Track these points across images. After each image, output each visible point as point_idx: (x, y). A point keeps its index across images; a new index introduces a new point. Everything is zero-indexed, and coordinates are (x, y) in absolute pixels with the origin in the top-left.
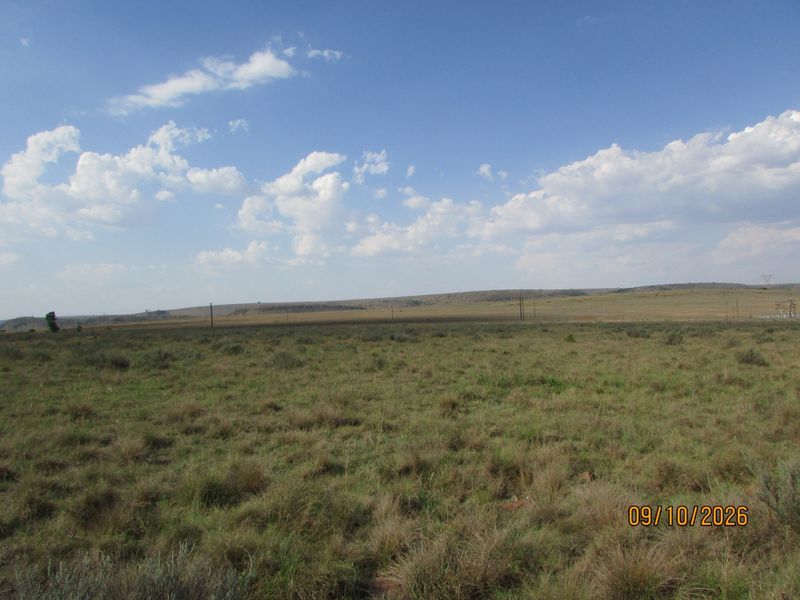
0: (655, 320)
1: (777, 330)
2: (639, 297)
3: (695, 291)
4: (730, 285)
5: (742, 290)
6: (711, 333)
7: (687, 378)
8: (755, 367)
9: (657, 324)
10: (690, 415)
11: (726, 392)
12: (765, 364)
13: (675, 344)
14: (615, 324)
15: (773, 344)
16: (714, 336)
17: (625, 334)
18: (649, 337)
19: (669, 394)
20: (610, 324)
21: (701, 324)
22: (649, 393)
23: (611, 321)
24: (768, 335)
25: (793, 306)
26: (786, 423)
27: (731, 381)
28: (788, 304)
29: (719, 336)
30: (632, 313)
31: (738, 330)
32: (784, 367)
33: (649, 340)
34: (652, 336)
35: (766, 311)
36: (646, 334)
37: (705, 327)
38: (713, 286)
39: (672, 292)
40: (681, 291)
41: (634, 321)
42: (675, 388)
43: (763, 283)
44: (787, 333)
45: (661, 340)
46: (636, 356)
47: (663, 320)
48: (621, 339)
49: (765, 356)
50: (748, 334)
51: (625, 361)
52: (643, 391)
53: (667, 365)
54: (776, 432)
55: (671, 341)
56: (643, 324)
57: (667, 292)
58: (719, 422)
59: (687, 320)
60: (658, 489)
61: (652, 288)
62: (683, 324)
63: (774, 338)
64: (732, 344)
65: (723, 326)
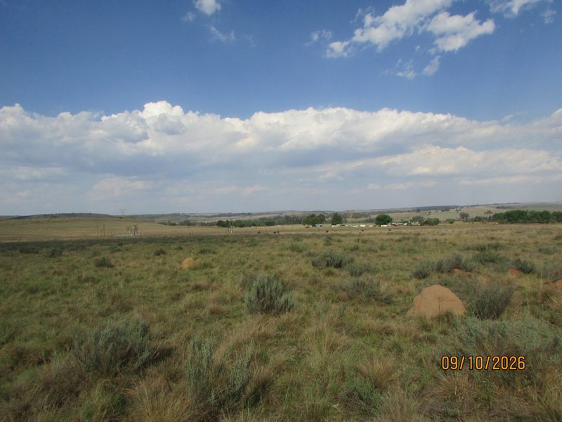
0: (46, 240)
1: (125, 244)
2: (35, 222)
3: (77, 218)
4: (101, 215)
5: (107, 218)
6: (83, 248)
7: (56, 281)
8: (106, 268)
9: (47, 243)
10: (51, 308)
11: (82, 288)
12: (112, 266)
13: (55, 257)
14: (12, 244)
15: (120, 253)
16: (86, 249)
17: (18, 251)
18: (37, 252)
19: (40, 294)
20: (7, 244)
21: (79, 242)
22: (23, 296)
23: (9, 241)
24: (119, 247)
25: (136, 229)
26: (113, 304)
27: (87, 280)
28: (133, 227)
29: (89, 250)
30: (29, 235)
31: (102, 245)
32: (122, 267)
33: (37, 255)
34: (40, 251)
35: (121, 232)
36: (35, 250)
37: (81, 244)
38: (90, 215)
39: (60, 219)
40: (67, 219)
41: (29, 241)
42: (45, 290)
43: (120, 214)
44: (130, 245)
45: (46, 254)
46: (22, 268)
47: (52, 239)
48: (13, 255)
49: (113, 261)
50: (107, 247)
51: (11, 272)
52: (18, 295)
53: (44, 272)
54: (107, 310)
55: (53, 255)
56: (34, 243)
57: (57, 219)
58: (69, 310)
59: (69, 239)
60: (10, 370)
61: (45, 216)
62: (67, 242)
63: (121, 249)
64: (95, 254)
65: (92, 242)
